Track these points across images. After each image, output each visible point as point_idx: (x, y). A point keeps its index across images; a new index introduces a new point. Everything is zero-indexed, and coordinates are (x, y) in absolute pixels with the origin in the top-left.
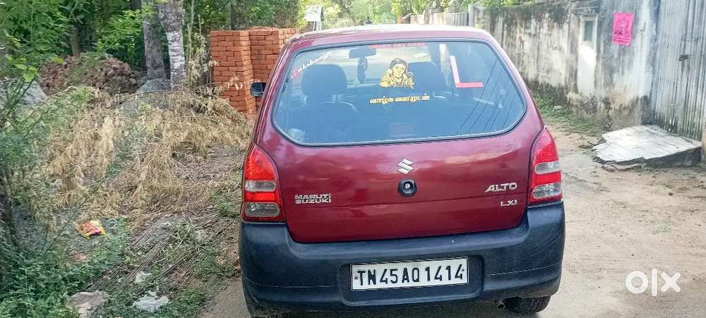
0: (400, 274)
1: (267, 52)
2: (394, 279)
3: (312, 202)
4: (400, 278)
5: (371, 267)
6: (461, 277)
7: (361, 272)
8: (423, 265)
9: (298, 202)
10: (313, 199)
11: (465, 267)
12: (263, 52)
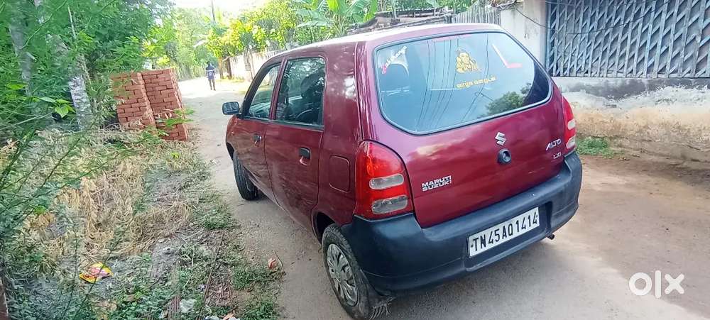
0: (500, 232)
1: (160, 88)
2: (497, 238)
3: (436, 186)
4: (501, 236)
5: (482, 234)
6: (536, 222)
7: (475, 240)
8: (514, 221)
9: (425, 189)
10: (436, 184)
11: (537, 214)
12: (157, 89)
